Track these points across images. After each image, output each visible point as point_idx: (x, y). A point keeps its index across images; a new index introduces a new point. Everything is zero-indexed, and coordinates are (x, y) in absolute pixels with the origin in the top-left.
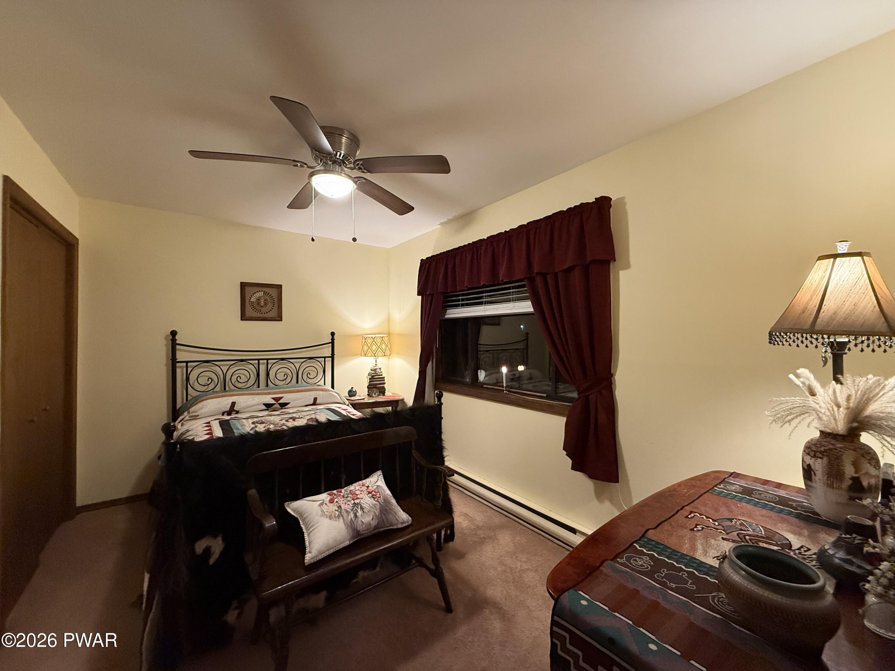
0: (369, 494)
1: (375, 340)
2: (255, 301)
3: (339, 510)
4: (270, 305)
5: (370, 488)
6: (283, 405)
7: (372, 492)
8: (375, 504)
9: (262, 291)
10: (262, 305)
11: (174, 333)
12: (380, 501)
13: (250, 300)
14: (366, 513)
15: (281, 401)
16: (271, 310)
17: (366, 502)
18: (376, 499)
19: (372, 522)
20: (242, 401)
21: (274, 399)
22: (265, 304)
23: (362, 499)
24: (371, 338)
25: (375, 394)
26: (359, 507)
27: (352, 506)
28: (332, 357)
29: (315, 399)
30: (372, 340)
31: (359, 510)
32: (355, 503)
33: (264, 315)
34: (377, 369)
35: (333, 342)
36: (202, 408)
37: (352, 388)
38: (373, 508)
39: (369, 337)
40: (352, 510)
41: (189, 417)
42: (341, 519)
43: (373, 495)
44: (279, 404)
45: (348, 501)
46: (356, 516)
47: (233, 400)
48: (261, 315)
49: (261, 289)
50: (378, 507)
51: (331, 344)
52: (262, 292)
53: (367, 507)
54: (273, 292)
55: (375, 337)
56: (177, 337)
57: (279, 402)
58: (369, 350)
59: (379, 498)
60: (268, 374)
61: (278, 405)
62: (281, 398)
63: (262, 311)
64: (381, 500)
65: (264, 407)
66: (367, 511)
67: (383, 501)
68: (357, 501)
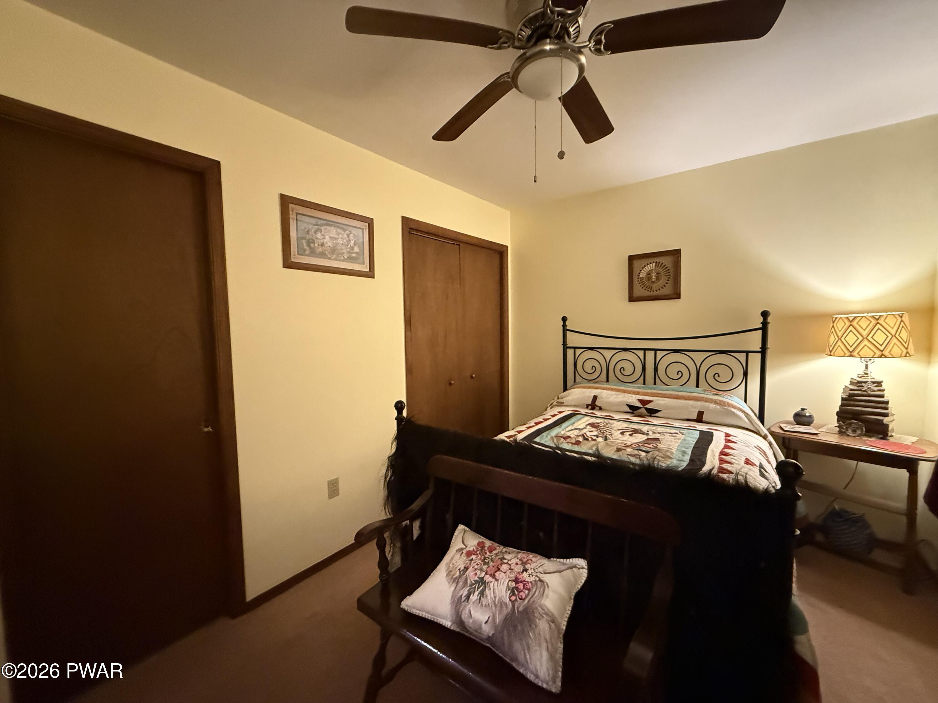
0: (513, 581)
1: (854, 323)
2: (645, 276)
3: (462, 572)
4: (663, 280)
5: (525, 575)
6: (652, 412)
7: (521, 582)
8: (506, 604)
9: (654, 262)
10: (653, 280)
11: (564, 319)
12: (516, 604)
13: (639, 276)
14: (482, 605)
15: (649, 406)
16: (665, 286)
17: (496, 591)
18: (513, 598)
19: (483, 625)
20: (604, 396)
21: (640, 401)
22: (658, 278)
23: (497, 580)
24: (846, 321)
25: (854, 431)
26: (481, 588)
27: (477, 579)
28: (763, 351)
29: (701, 414)
30: (848, 324)
31: (477, 593)
32: (482, 578)
33: (655, 293)
34: (866, 382)
35: (764, 328)
36: (567, 396)
37: (803, 409)
38: (496, 607)
39: (841, 318)
40: (471, 585)
41: (557, 403)
42: (454, 585)
43: (517, 588)
44: (647, 410)
45: (481, 570)
46: (468, 597)
47: (595, 393)
48: (652, 294)
49: (652, 260)
50: (505, 612)
51: (760, 331)
52: (654, 264)
53: (489, 597)
54: (667, 261)
55: (855, 318)
56: (567, 323)
57: (646, 406)
58: (839, 343)
59: (521, 599)
60: (656, 369)
61: (644, 409)
62: (650, 401)
63: (654, 289)
64: (521, 606)
65: (628, 409)
66: (484, 603)
67: (521, 609)
68: (488, 578)
